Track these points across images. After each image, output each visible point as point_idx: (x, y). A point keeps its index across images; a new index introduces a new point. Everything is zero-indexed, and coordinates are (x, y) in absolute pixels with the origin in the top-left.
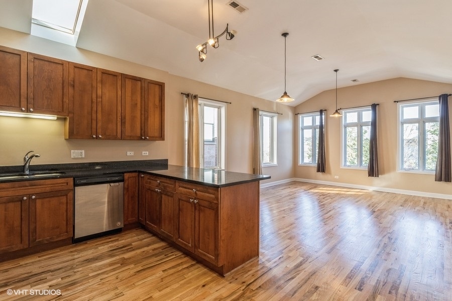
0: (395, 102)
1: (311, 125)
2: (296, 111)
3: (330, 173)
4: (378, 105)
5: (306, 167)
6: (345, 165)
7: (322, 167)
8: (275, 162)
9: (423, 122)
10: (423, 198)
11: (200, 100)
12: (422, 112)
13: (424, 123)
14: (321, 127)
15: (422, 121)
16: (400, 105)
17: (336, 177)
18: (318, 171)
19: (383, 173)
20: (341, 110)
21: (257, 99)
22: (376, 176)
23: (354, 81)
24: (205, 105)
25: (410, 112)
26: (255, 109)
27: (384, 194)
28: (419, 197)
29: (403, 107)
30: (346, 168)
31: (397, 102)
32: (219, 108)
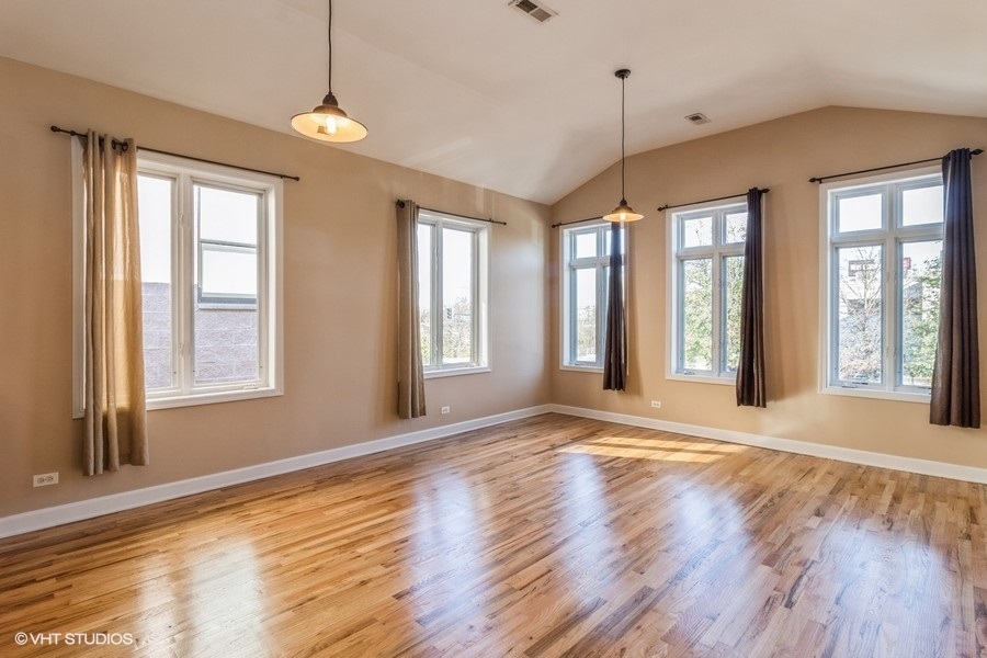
0: (813, 180)
1: (594, 255)
2: (555, 216)
3: (638, 392)
4: (766, 191)
5: (580, 374)
6: (680, 369)
7: (617, 374)
8: (484, 362)
9: (896, 239)
10: (895, 474)
11: (141, 157)
12: (892, 210)
13: (899, 243)
14: (615, 261)
15: (893, 236)
16: (829, 191)
17: (656, 404)
18: (608, 386)
19: (780, 395)
20: (668, 211)
21: (411, 174)
22: (758, 405)
23: (695, 118)
24: (195, 181)
25: (857, 210)
26: (401, 204)
27: (781, 458)
28: (881, 471)
29: (837, 198)
30: (681, 377)
31: (820, 180)
32: (262, 194)
